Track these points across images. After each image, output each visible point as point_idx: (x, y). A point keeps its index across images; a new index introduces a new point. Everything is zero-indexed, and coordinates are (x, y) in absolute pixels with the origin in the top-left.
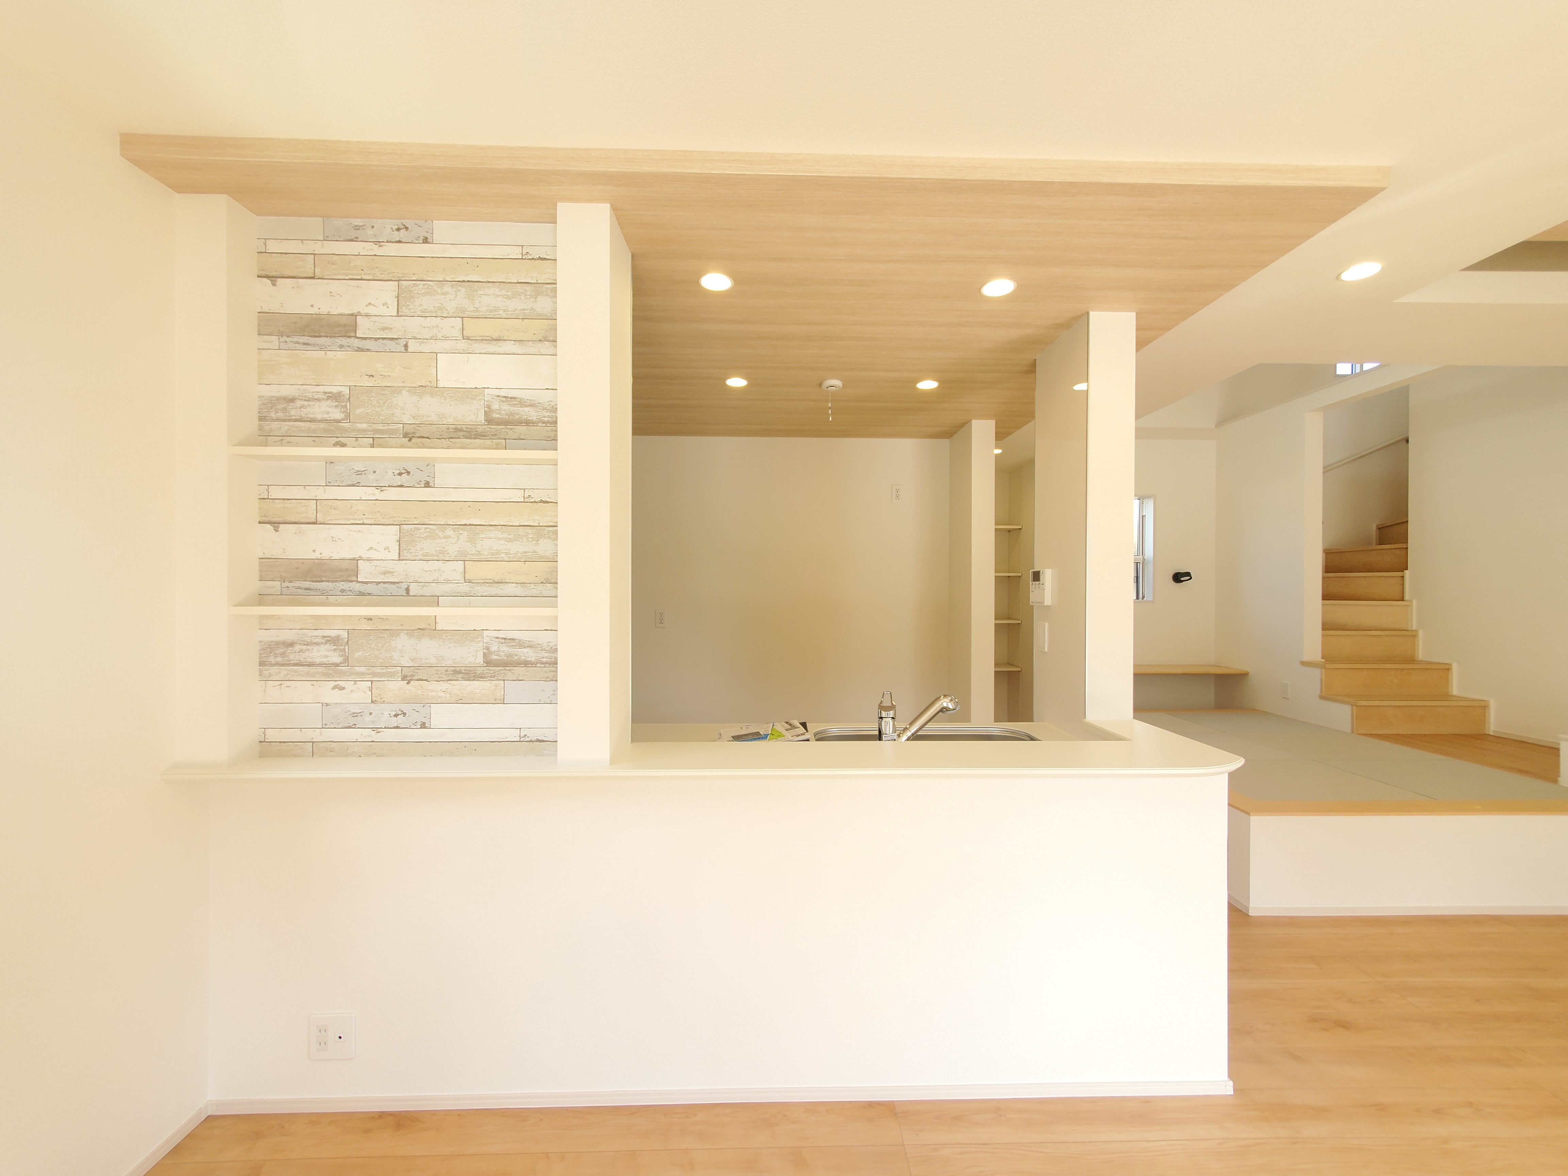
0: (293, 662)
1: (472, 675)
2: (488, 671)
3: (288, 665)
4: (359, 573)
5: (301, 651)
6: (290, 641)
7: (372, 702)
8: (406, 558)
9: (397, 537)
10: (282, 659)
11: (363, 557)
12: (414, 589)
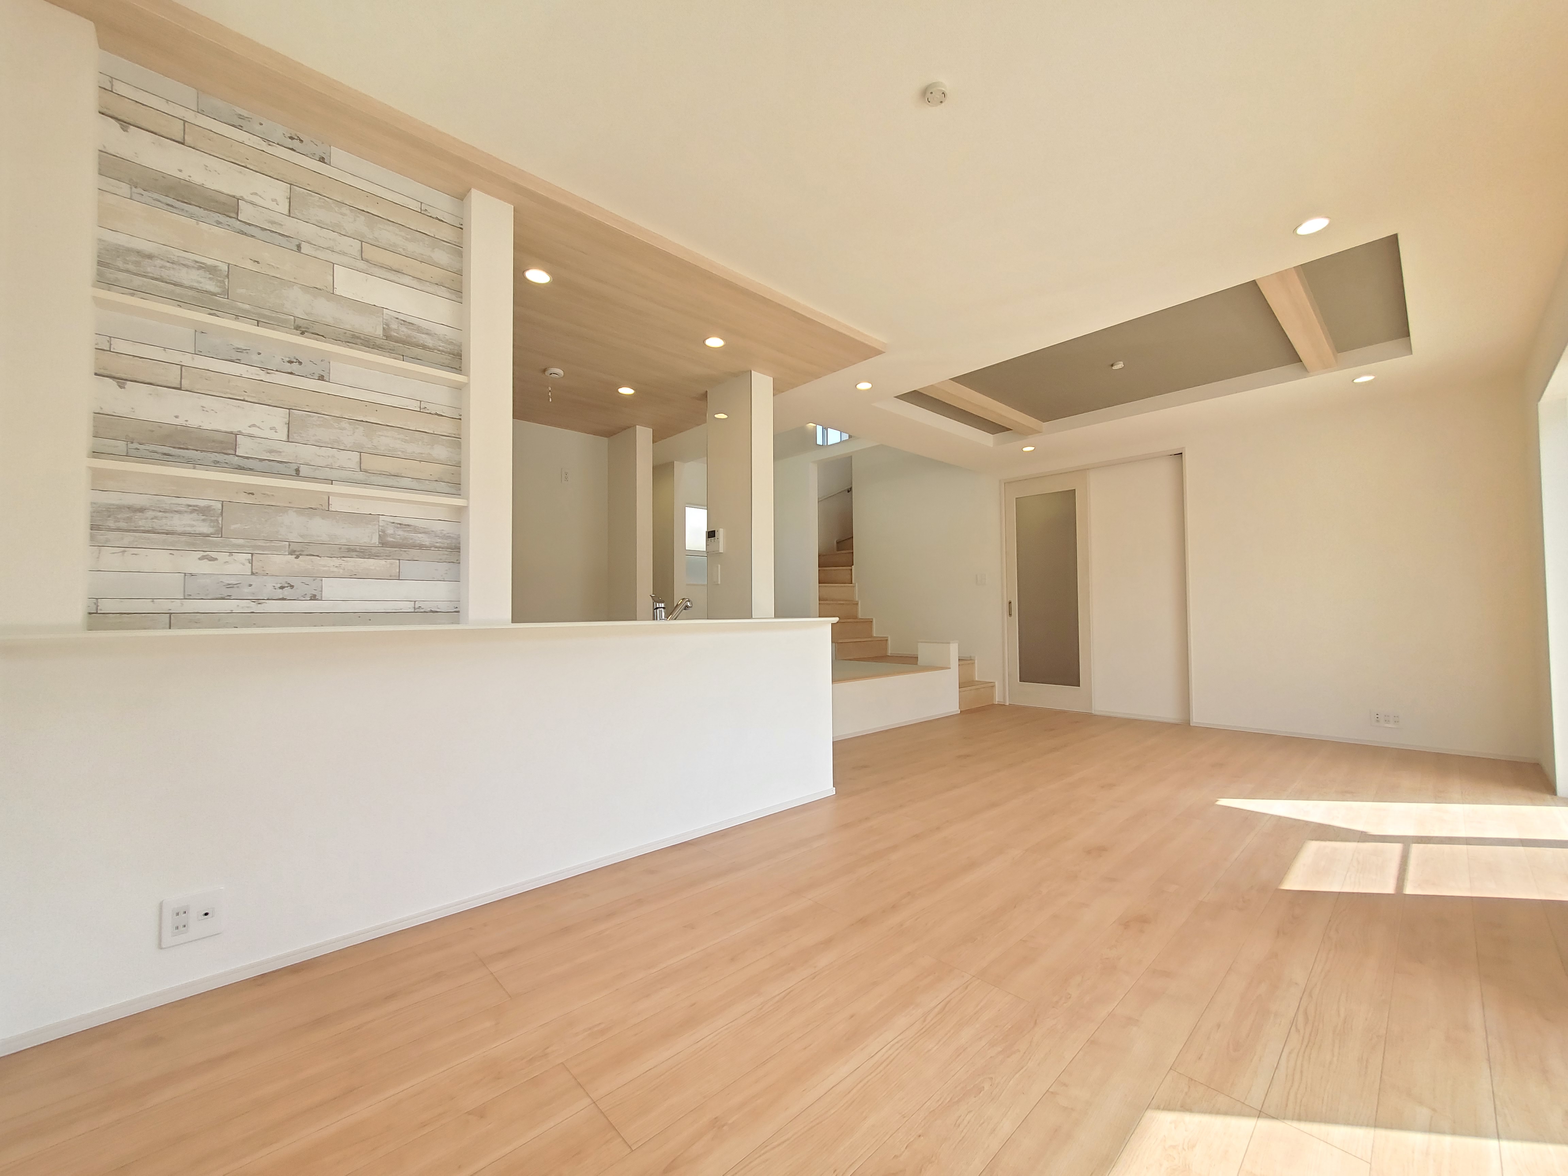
0: (142, 528)
1: (367, 554)
2: (383, 551)
3: (134, 531)
4: (237, 447)
5: (155, 518)
6: (139, 507)
7: (253, 574)
8: (296, 441)
9: (286, 420)
10: (126, 524)
11: (243, 432)
12: (304, 471)
